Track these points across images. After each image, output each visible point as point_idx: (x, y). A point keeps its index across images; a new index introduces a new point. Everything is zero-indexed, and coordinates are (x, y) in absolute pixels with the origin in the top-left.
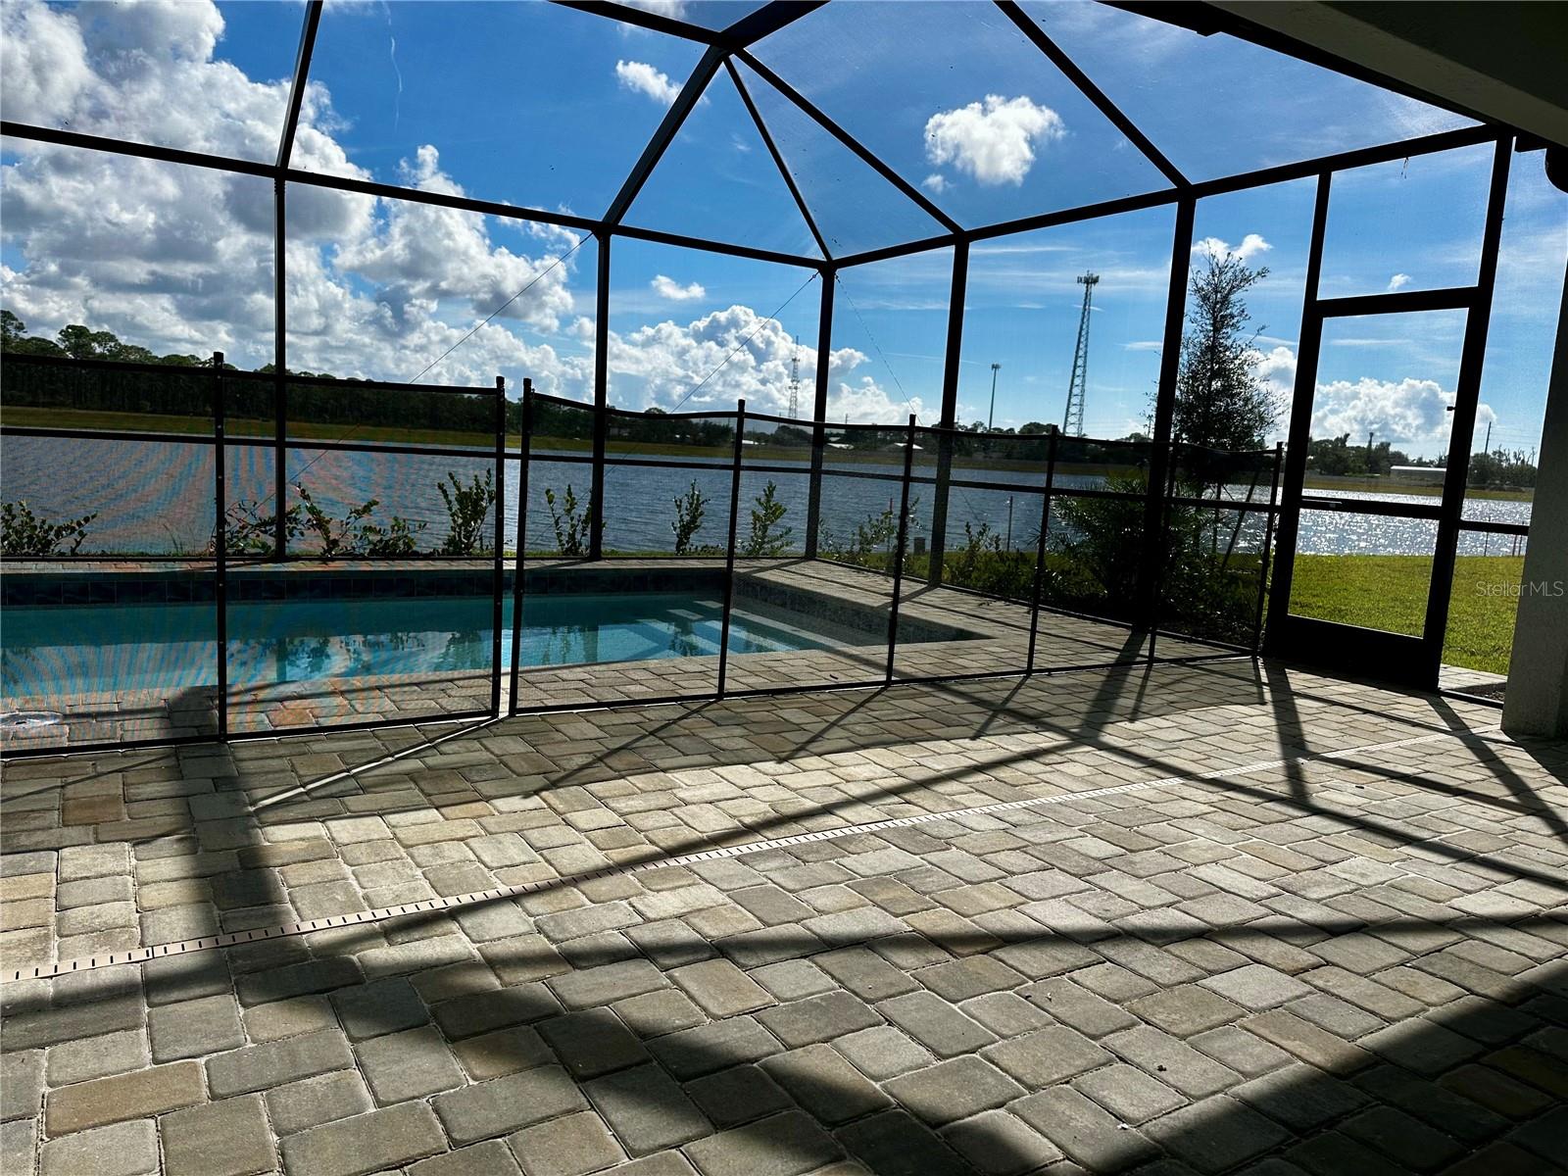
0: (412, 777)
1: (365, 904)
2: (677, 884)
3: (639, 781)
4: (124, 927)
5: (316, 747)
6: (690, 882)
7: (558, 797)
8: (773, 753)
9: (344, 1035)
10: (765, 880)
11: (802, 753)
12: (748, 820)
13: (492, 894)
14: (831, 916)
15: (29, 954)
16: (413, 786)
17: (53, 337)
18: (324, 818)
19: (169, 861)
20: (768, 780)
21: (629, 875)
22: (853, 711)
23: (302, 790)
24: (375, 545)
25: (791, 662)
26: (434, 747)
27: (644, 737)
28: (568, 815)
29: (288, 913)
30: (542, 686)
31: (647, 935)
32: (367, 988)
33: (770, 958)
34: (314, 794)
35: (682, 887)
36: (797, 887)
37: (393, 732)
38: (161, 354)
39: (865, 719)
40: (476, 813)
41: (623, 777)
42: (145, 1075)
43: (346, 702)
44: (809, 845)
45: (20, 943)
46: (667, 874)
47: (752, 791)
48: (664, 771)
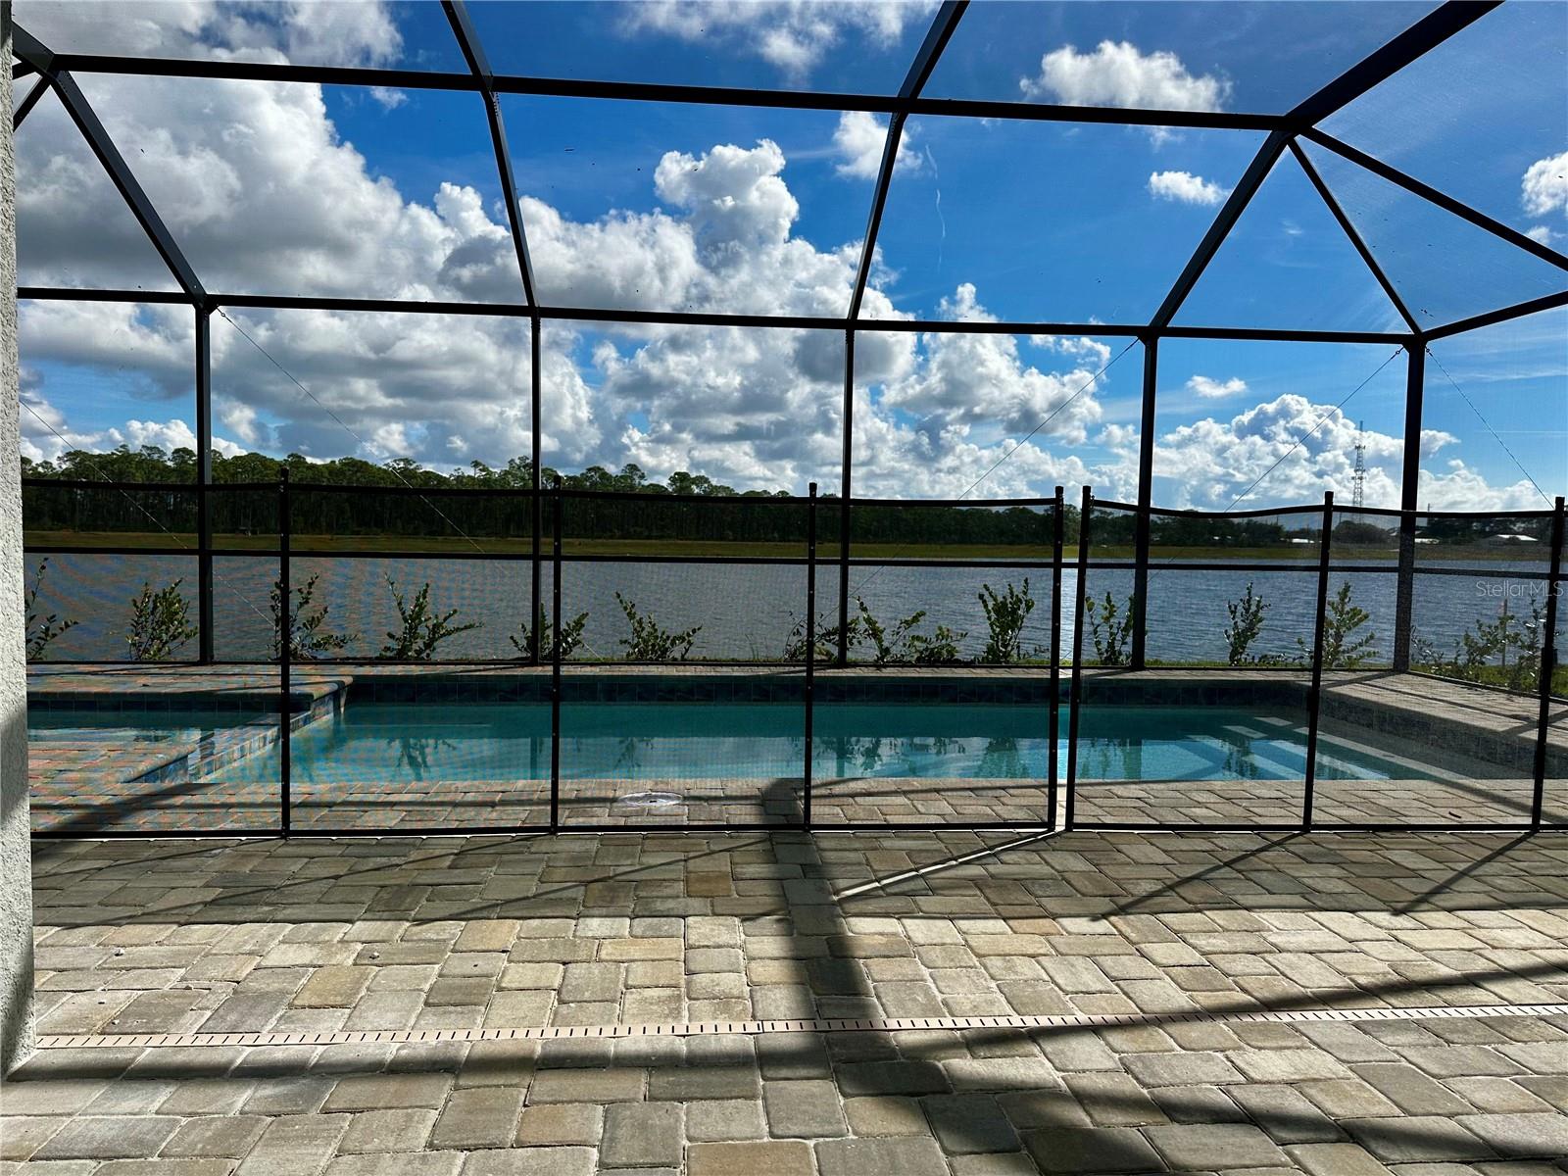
0: (977, 883)
1: (945, 1010)
2: (1284, 1044)
3: (1220, 917)
4: (739, 998)
5: (887, 843)
6: (1299, 1044)
7: (1129, 925)
8: (1384, 902)
9: (937, 1145)
10: (1398, 1057)
11: (1425, 906)
12: (1363, 980)
13: (1070, 1020)
14: (1497, 1117)
15: (667, 1012)
16: (978, 892)
17: (665, 482)
18: (900, 916)
19: (771, 939)
20: (1383, 934)
21: (1221, 1024)
22: (1488, 859)
23: (877, 884)
24: (922, 653)
25: (1392, 793)
26: (994, 855)
27: (1218, 868)
28: (1142, 946)
29: (875, 1007)
30: (1096, 801)
31: (1255, 1099)
32: (954, 1100)
33: (1419, 1156)
34: (888, 890)
35: (1289, 1048)
36: (1443, 1072)
37: (955, 835)
38: (741, 491)
39: (1507, 871)
40: (1044, 930)
41: (1200, 911)
42: (763, 1146)
43: (909, 802)
44: (1452, 1021)
45: (660, 1001)
46: (1267, 1030)
47: (1364, 946)
48: (1248, 909)
